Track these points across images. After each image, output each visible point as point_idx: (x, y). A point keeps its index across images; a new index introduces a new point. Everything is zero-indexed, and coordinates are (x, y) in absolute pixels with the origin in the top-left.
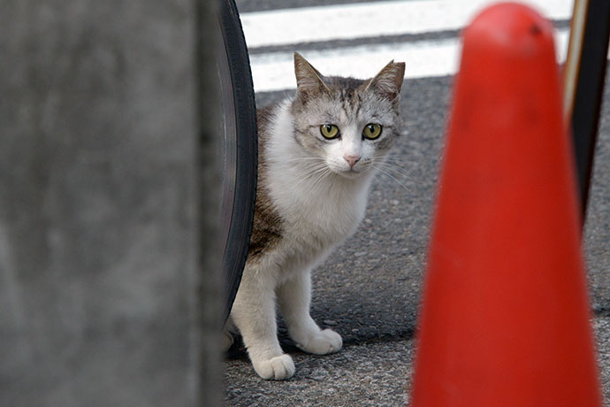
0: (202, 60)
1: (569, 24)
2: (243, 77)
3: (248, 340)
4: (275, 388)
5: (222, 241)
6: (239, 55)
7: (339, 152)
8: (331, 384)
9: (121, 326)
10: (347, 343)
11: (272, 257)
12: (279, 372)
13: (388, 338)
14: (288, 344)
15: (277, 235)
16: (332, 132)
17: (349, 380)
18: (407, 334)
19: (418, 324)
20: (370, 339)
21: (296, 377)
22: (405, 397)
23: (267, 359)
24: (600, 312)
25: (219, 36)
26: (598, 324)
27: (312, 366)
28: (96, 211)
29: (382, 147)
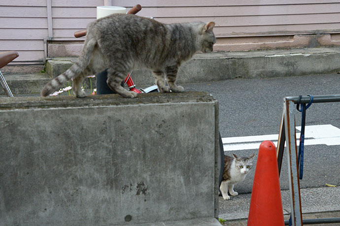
0: (216, 150)
1: (278, 141)
2: (222, 148)
3: (222, 193)
4: (227, 201)
5: (218, 180)
6: (221, 145)
7: (243, 170)
8: (236, 201)
9: (201, 194)
10: (239, 194)
11: (228, 181)
12: (227, 199)
13: (246, 193)
14: (229, 195)
15: (230, 179)
16: (242, 167)
17: (239, 201)
18: (250, 193)
19: (252, 191)
20: (243, 194)
21: (230, 200)
22: (249, 204)
23: (225, 197)
24: (281, 190)
25: (219, 149)
26: (281, 192)
27: (233, 198)
28: (198, 174)
29: (250, 169)
